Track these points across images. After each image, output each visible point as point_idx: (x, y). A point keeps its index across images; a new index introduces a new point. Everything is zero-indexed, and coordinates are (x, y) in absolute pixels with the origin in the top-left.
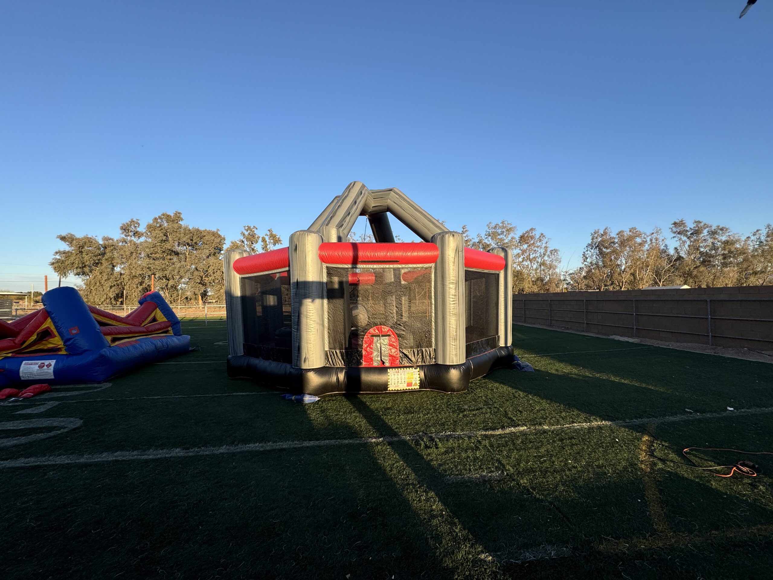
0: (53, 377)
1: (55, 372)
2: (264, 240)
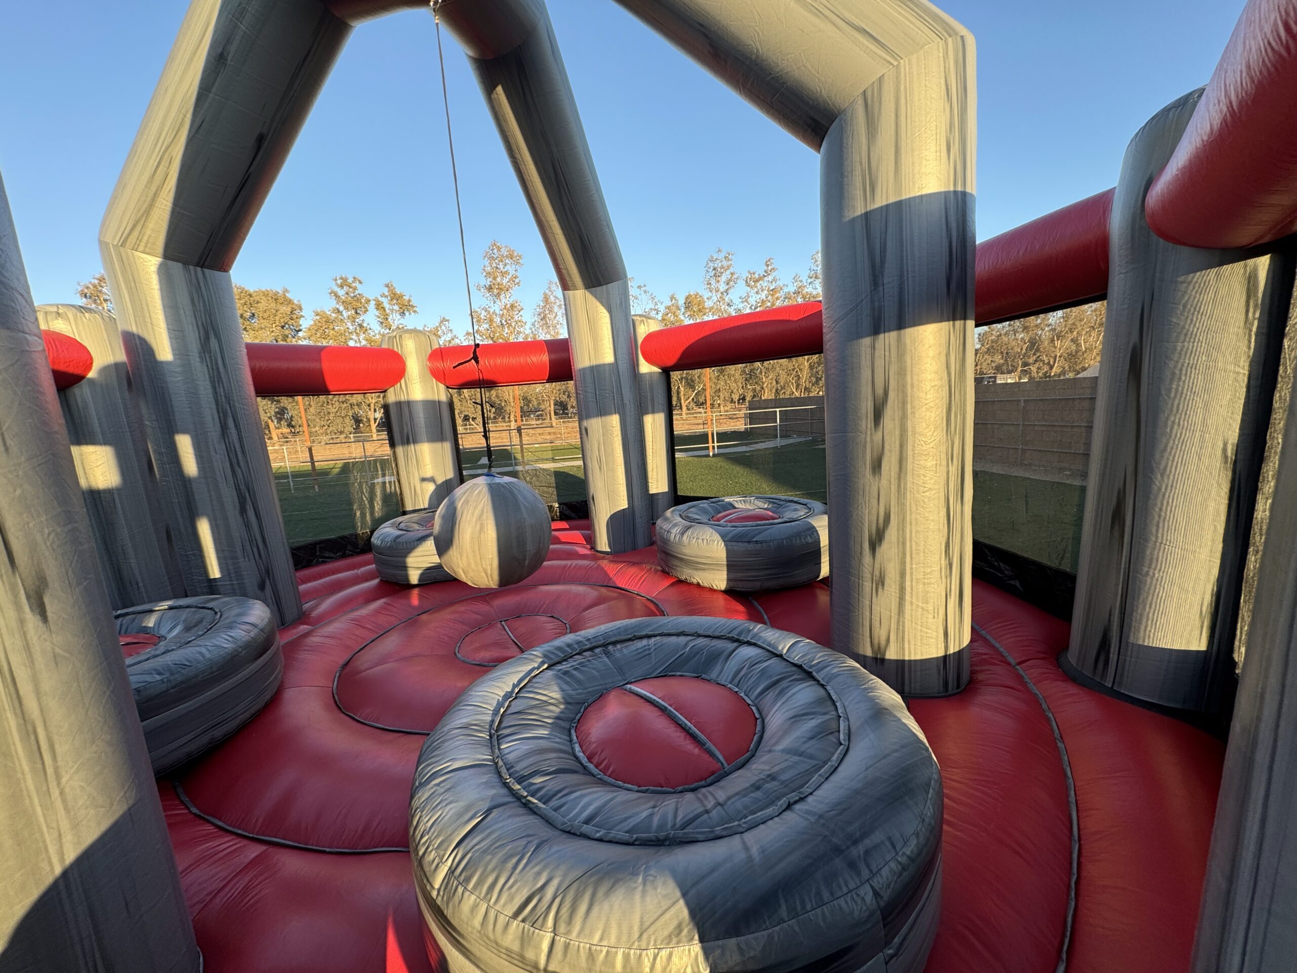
2: (379, 306)
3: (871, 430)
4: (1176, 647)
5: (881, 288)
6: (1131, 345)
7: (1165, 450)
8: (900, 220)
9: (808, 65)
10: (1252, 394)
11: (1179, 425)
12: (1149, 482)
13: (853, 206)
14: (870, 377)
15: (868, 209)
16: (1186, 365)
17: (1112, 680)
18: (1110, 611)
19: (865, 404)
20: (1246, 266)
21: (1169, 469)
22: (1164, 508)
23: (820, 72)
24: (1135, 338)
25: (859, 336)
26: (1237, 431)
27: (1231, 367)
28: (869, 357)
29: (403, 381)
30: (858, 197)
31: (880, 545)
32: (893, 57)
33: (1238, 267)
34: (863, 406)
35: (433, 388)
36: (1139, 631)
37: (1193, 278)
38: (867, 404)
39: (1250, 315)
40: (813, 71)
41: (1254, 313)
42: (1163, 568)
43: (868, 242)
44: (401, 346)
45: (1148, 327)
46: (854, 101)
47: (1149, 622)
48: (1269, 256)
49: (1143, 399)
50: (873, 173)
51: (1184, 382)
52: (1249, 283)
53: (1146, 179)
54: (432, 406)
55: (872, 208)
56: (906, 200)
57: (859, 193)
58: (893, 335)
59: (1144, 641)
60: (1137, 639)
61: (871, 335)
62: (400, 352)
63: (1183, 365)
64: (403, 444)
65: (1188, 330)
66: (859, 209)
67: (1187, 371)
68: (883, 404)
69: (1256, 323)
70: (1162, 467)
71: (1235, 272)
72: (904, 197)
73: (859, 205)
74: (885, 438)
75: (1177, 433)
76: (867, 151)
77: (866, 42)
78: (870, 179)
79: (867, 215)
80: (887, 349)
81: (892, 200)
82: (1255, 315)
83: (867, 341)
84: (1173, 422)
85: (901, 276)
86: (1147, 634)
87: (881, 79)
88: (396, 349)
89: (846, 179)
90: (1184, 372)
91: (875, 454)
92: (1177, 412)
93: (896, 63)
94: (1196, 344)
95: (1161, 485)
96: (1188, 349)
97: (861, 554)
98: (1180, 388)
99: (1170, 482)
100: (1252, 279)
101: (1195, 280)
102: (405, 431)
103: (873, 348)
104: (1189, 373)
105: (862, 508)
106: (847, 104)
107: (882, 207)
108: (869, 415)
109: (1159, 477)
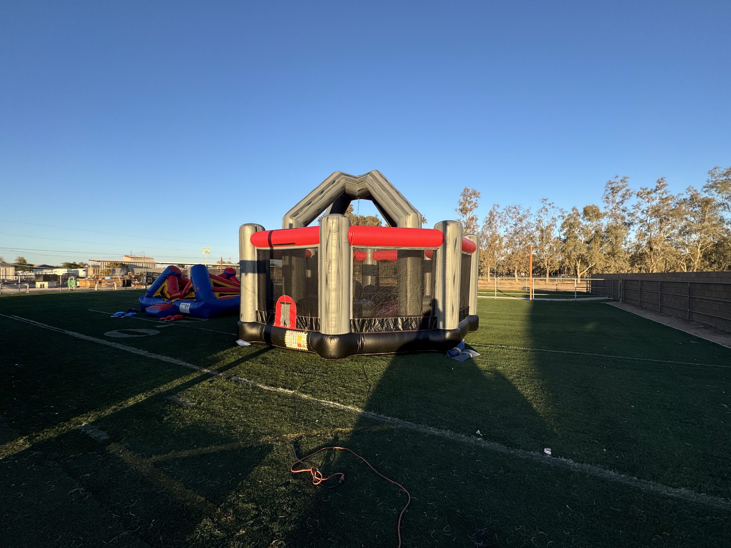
0: (189, 313)
1: (190, 310)
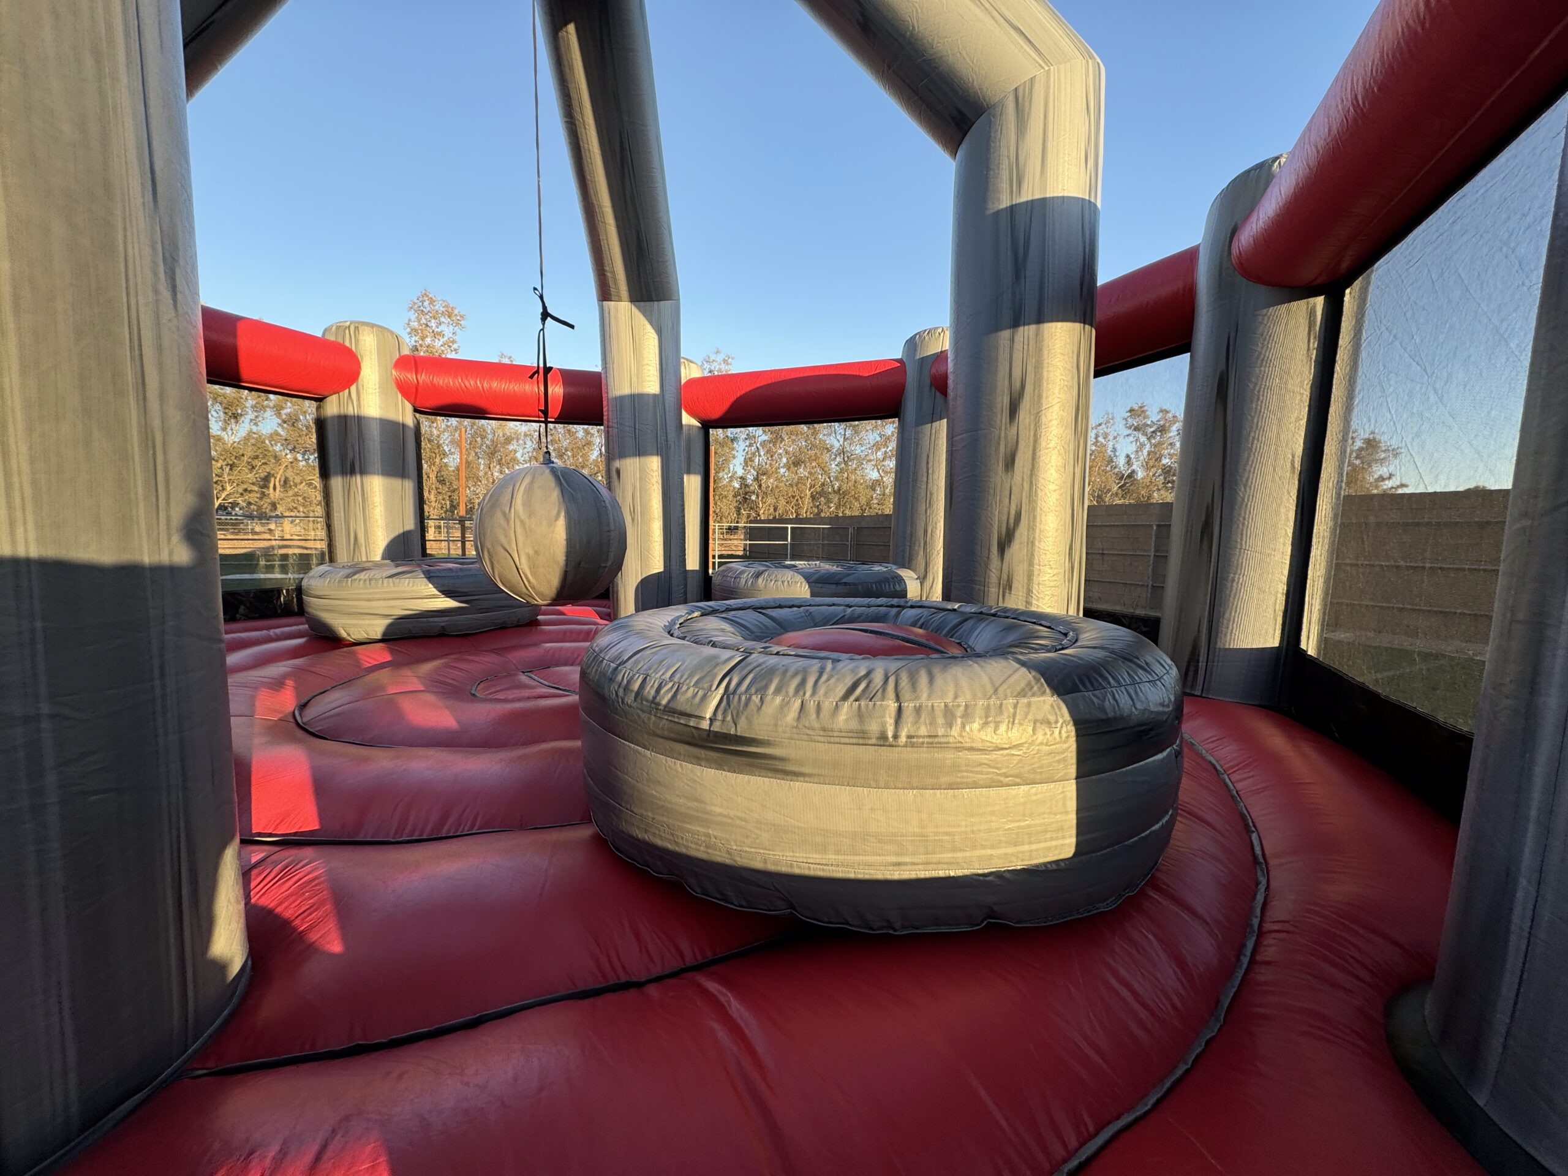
3: (1006, 425)
4: (1254, 646)
5: (1023, 281)
6: (1218, 372)
7: (1247, 463)
8: (1044, 216)
9: (964, 53)
10: (1312, 414)
11: (1258, 440)
12: (1234, 493)
13: (999, 199)
14: (1008, 371)
15: (1014, 203)
16: (1263, 386)
17: (1201, 688)
18: (1200, 621)
19: (1000, 398)
20: (1308, 303)
21: (1250, 480)
22: (1247, 516)
23: (975, 62)
24: (1222, 366)
25: (998, 328)
26: (1302, 445)
27: (1297, 389)
28: (1007, 350)
29: (353, 388)
30: (1005, 190)
31: (1009, 546)
32: (1045, 62)
33: (1302, 303)
34: (999, 399)
35: (396, 405)
36: (1226, 635)
37: (1268, 311)
38: (1003, 398)
39: (1311, 345)
40: (968, 60)
41: (1314, 343)
42: (1246, 573)
43: (1012, 235)
44: (357, 341)
45: (1233, 357)
46: (1005, 96)
47: (1235, 625)
48: (1322, 298)
49: (1229, 418)
50: (1020, 168)
51: (1262, 401)
52: (1310, 317)
53: (1231, 228)
54: (392, 429)
55: (1018, 202)
56: (1050, 198)
57: (1004, 186)
58: (1033, 327)
59: (1230, 645)
60: (1224, 644)
61: (1010, 328)
62: (354, 349)
63: (1260, 387)
64: (343, 473)
65: (1265, 356)
66: (1005, 203)
67: (1264, 391)
68: (1019, 398)
69: (1315, 352)
70: (1244, 479)
71: (1300, 307)
72: (1048, 196)
73: (1005, 197)
74: (1020, 433)
75: (1257, 447)
76: (1015, 146)
77: (1020, 41)
78: (1018, 174)
79: (1012, 209)
80: (1026, 342)
81: (1037, 196)
82: (1314, 344)
83: (1006, 334)
84: (1254, 438)
85: (1042, 272)
86: (1233, 637)
87: (1032, 80)
88: (347, 344)
89: (992, 173)
90: (1261, 393)
91: (1009, 449)
92: (1257, 428)
93: (1047, 68)
94: (1271, 369)
95: (1244, 495)
96: (1265, 372)
97: (988, 558)
98: (1259, 407)
99: (1252, 491)
100: (1312, 313)
101: (1269, 314)
102: (350, 455)
103: (1012, 340)
104: (1265, 394)
105: (992, 508)
106: (997, 99)
107: (1027, 202)
108: (1004, 409)
109: (1243, 489)
